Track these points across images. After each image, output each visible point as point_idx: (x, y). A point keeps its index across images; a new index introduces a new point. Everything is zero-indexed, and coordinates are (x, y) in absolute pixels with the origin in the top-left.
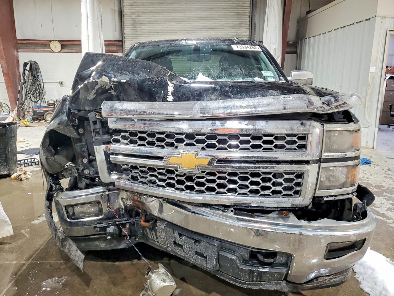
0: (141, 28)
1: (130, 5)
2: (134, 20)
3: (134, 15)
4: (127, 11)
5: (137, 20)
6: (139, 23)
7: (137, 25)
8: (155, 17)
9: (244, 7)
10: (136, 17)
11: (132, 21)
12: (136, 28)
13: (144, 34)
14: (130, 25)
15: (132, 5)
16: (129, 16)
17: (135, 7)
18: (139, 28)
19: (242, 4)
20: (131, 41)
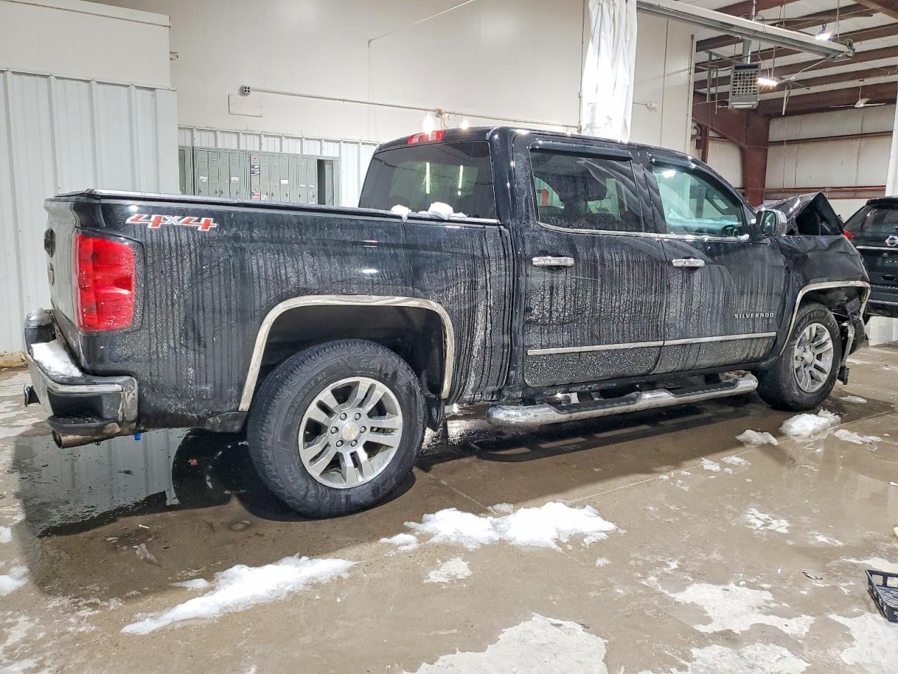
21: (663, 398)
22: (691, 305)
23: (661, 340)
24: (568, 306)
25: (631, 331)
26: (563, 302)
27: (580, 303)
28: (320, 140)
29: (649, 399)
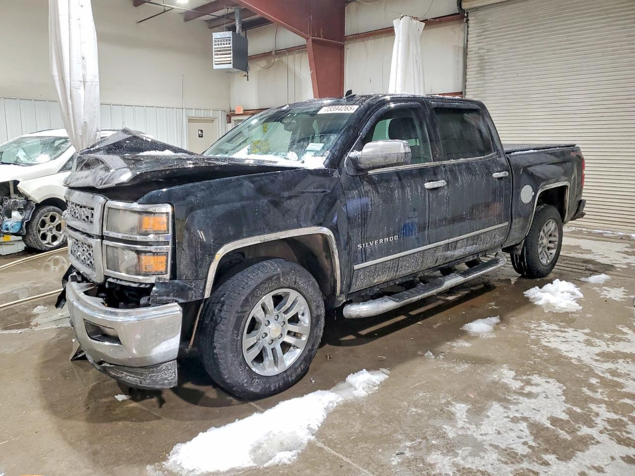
0: (491, 69)
1: (478, 36)
2: (481, 58)
3: (482, 51)
4: (472, 46)
5: (486, 57)
6: (488, 62)
7: (485, 66)
8: (516, 48)
10: (485, 54)
11: (480, 60)
12: (483, 70)
13: (495, 79)
14: (476, 67)
15: (480, 36)
16: (475, 53)
17: (486, 38)
18: (488, 69)
20: (476, 91)
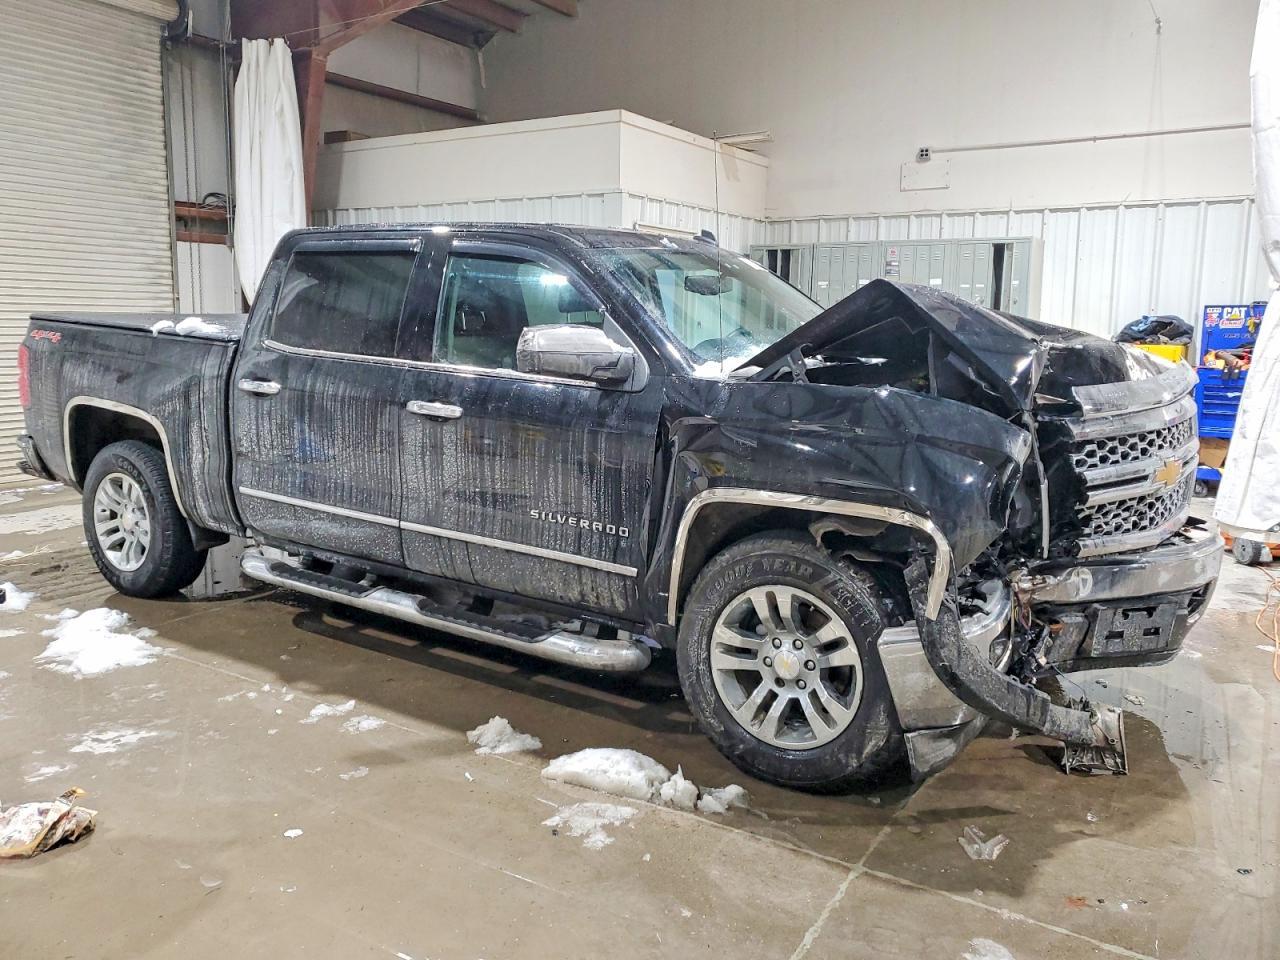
9: (142, 81)
19: (138, 69)
21: (403, 606)
22: (442, 475)
23: (395, 518)
24: (275, 443)
25: (354, 495)
26: (269, 437)
27: (287, 441)
28: (1041, 211)
29: (381, 600)
